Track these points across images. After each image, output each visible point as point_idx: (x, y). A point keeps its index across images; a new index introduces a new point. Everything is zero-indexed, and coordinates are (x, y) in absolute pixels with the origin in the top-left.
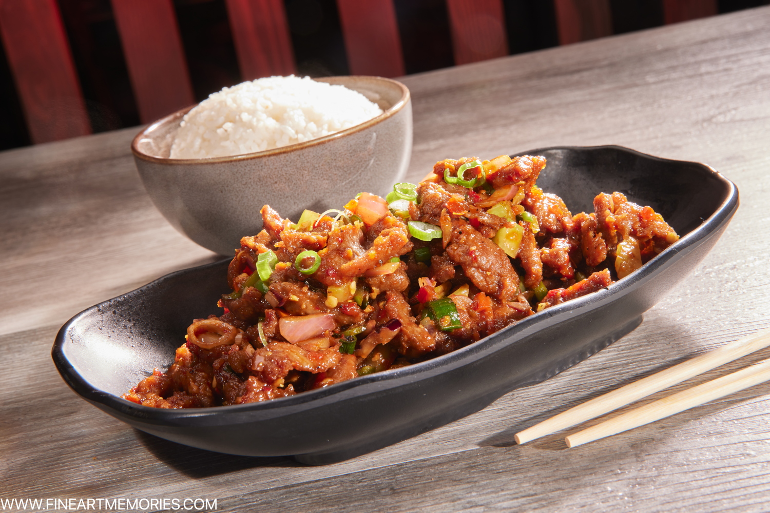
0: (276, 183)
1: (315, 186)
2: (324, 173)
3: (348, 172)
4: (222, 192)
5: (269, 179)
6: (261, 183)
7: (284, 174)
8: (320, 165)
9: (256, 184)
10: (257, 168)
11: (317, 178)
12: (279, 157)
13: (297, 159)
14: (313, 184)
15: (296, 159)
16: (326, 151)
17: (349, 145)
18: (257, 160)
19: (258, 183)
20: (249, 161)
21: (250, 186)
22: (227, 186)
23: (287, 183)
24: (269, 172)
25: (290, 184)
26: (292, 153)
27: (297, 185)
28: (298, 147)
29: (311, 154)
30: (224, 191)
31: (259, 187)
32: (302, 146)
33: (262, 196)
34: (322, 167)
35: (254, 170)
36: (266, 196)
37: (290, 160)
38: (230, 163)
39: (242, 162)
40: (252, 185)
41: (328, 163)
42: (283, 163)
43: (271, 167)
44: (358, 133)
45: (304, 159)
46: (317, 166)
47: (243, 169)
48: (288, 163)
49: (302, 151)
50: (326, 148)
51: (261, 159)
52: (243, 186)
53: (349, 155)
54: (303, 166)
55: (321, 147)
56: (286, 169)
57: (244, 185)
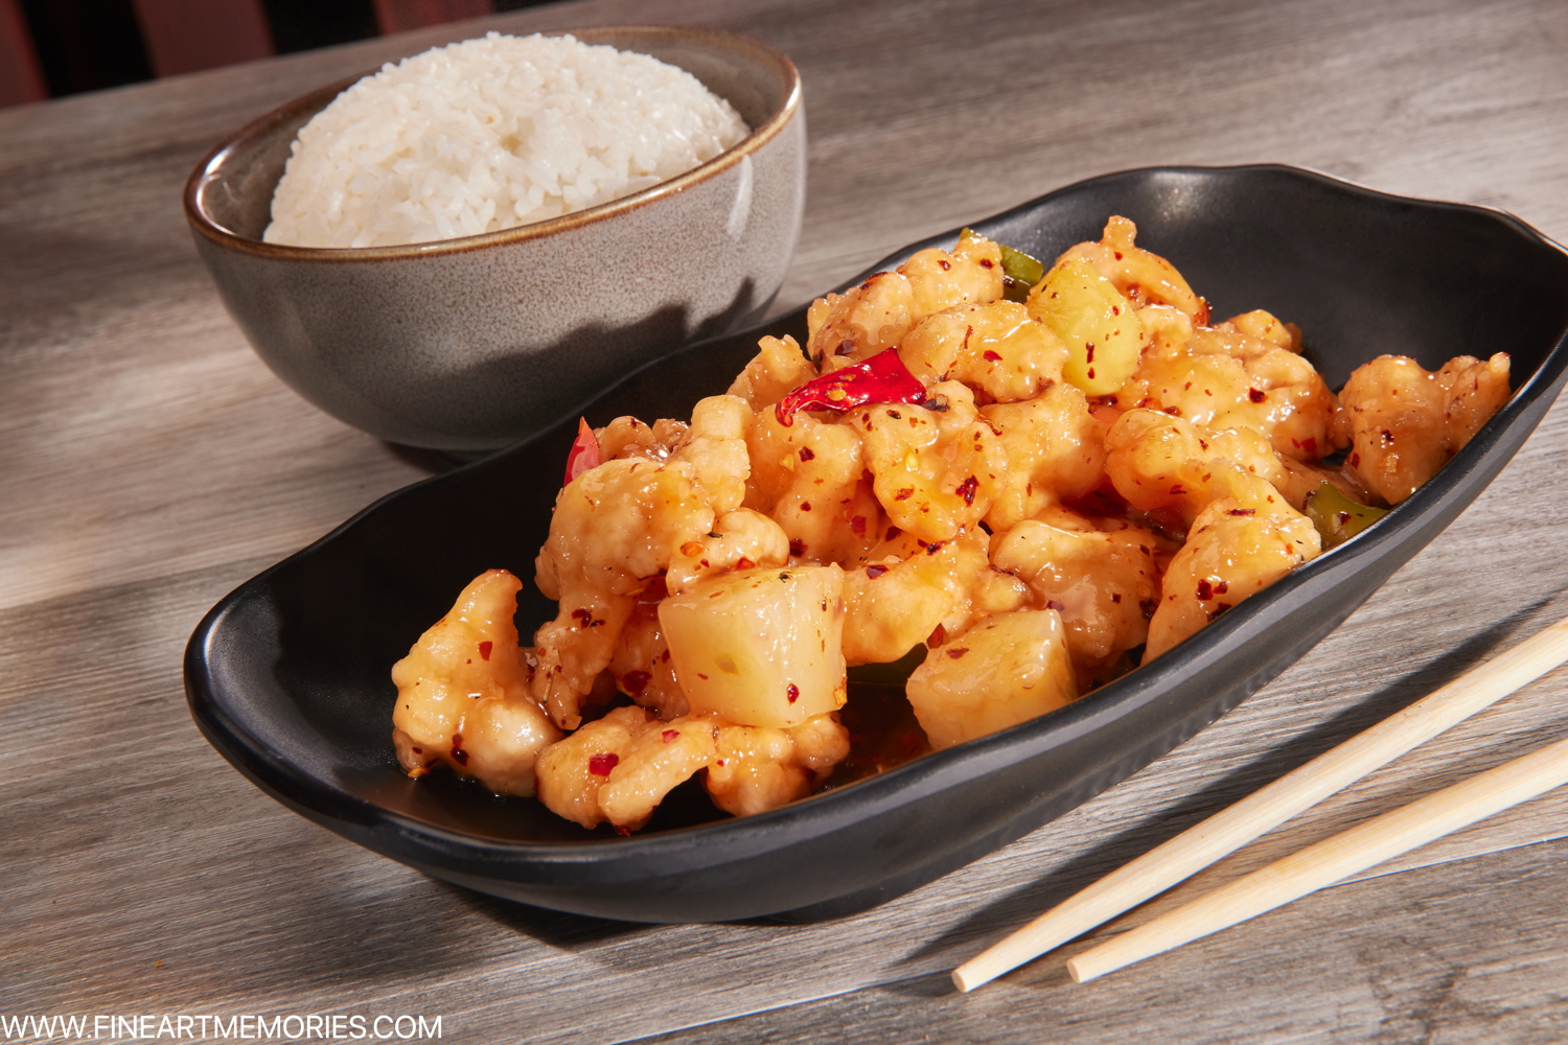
0: (521, 301)
1: (607, 305)
2: (626, 277)
3: (678, 272)
4: (399, 322)
5: (505, 294)
6: (488, 303)
7: (539, 283)
8: (618, 261)
9: (477, 305)
10: (479, 271)
11: (610, 288)
12: (526, 245)
13: (568, 250)
14: (601, 301)
15: (564, 249)
16: (629, 229)
17: (680, 214)
18: (478, 254)
19: (481, 304)
20: (461, 255)
21: (463, 309)
22: (412, 310)
23: (545, 302)
24: (506, 278)
25: (551, 304)
26: (557, 237)
27: (568, 306)
28: (569, 223)
29: (597, 237)
30: (404, 319)
31: (483, 311)
32: (577, 221)
33: (490, 330)
34: (623, 265)
35: (472, 274)
36: (498, 330)
37: (551, 253)
38: (417, 261)
39: (445, 258)
40: (467, 308)
41: (635, 254)
42: (537, 259)
43: (510, 269)
44: (699, 187)
45: (582, 250)
46: (611, 262)
47: (447, 274)
48: (547, 258)
49: (577, 231)
50: (631, 224)
51: (487, 251)
52: (448, 310)
53: (680, 235)
54: (581, 264)
55: (620, 220)
56: (543, 272)
57: (449, 307)
